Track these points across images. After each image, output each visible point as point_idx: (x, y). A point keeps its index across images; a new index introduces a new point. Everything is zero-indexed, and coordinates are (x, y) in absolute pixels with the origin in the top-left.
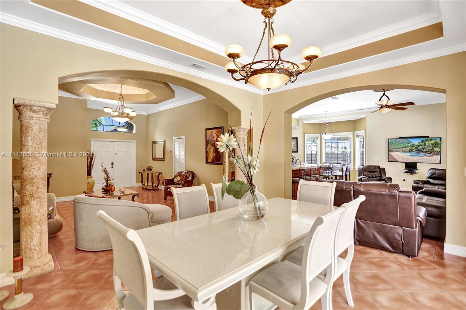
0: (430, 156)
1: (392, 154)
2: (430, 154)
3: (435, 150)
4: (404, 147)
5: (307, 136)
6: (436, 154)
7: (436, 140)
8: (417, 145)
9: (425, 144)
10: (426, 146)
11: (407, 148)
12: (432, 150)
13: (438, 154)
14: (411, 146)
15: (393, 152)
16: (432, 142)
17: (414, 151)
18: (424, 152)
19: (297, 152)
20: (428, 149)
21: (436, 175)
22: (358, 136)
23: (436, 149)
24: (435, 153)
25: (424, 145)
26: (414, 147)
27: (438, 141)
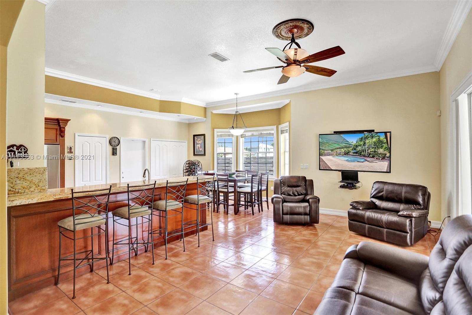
0: (372, 162)
1: (323, 158)
2: (372, 159)
3: (379, 153)
4: (338, 149)
5: (218, 132)
6: (381, 158)
7: (379, 136)
8: (354, 146)
9: (365, 143)
10: (366, 146)
11: (342, 149)
12: (375, 152)
13: (384, 158)
14: (346, 147)
15: (325, 155)
16: (374, 140)
17: (351, 153)
18: (364, 155)
19: (205, 155)
20: (369, 151)
21: (384, 193)
22: (282, 132)
23: (381, 151)
24: (379, 157)
25: (363, 145)
26: (351, 148)
27: (382, 137)
